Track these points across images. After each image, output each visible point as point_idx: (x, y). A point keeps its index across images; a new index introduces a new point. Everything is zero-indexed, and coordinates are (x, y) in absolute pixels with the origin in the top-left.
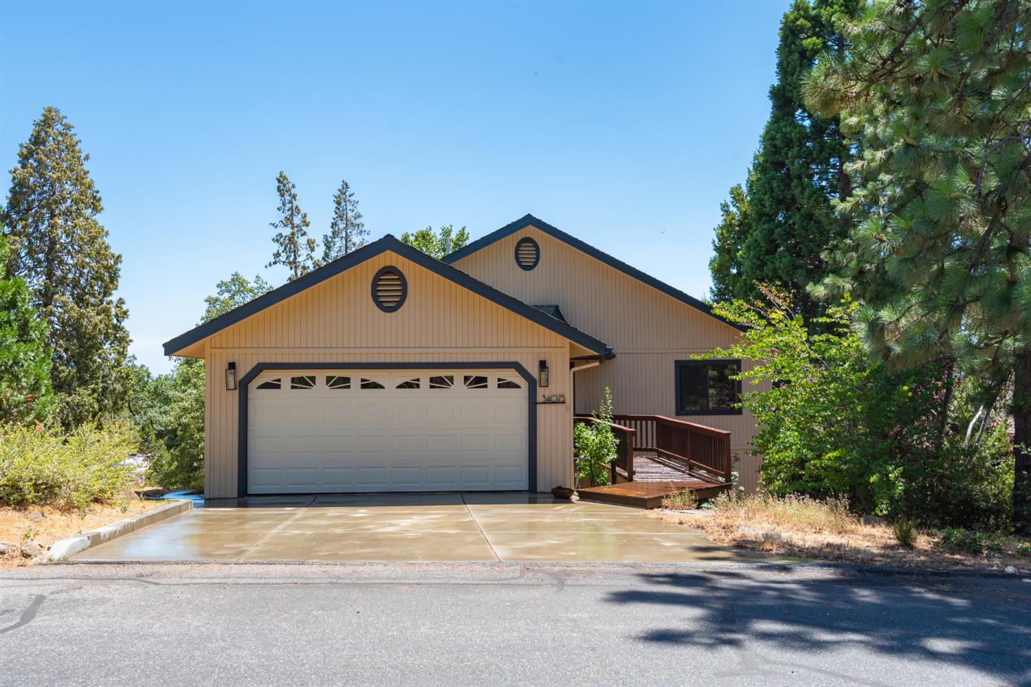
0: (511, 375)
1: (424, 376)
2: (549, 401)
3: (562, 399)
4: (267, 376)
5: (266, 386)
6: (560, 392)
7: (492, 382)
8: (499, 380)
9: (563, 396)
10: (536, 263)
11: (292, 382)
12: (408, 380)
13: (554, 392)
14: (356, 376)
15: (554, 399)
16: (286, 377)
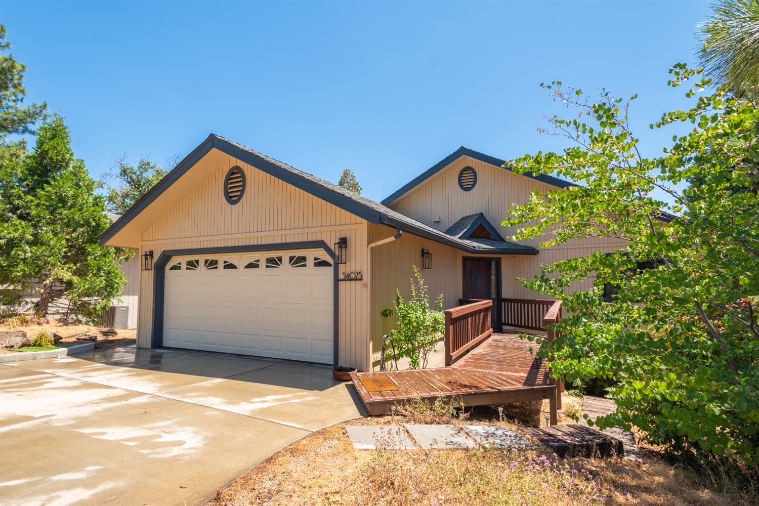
0: (323, 255)
1: (262, 256)
2: (348, 278)
3: (359, 276)
4: (174, 261)
5: (175, 268)
6: (358, 269)
7: (310, 262)
8: (316, 259)
9: (359, 273)
10: (473, 186)
11: (187, 265)
12: (252, 261)
13: (353, 270)
14: (221, 258)
15: (353, 276)
16: (183, 260)
